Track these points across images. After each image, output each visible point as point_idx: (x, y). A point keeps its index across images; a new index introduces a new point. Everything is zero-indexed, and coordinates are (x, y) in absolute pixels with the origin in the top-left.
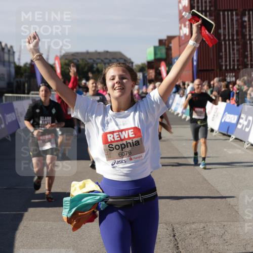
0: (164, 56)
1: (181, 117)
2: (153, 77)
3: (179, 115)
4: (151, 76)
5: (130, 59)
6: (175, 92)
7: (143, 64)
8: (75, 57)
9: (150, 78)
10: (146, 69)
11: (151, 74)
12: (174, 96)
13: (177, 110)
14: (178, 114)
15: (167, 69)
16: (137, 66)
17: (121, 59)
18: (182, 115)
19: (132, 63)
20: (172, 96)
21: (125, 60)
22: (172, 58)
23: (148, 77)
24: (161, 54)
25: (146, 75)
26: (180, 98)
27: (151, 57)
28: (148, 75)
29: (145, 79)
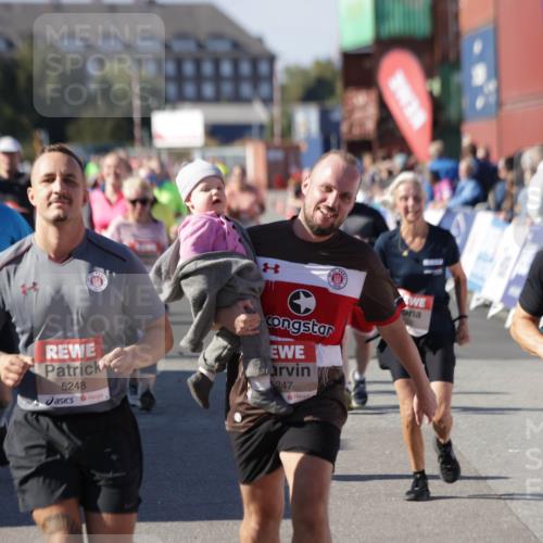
0: (421, 25)
1: (499, 319)
2: (370, 125)
4: (362, 125)
5: (260, 41)
6: (473, 203)
7: (324, 65)
9: (356, 132)
10: (339, 85)
11: (358, 115)
12: (469, 221)
14: (487, 306)
15: (436, 86)
16: (290, 72)
17: (218, 36)
18: (507, 310)
19: (272, 59)
20: (460, 218)
21: (236, 45)
22: (458, 35)
23: (344, 128)
24: (408, 15)
25: (336, 115)
26: (497, 231)
27: (359, 31)
28: (344, 119)
29: (329, 138)
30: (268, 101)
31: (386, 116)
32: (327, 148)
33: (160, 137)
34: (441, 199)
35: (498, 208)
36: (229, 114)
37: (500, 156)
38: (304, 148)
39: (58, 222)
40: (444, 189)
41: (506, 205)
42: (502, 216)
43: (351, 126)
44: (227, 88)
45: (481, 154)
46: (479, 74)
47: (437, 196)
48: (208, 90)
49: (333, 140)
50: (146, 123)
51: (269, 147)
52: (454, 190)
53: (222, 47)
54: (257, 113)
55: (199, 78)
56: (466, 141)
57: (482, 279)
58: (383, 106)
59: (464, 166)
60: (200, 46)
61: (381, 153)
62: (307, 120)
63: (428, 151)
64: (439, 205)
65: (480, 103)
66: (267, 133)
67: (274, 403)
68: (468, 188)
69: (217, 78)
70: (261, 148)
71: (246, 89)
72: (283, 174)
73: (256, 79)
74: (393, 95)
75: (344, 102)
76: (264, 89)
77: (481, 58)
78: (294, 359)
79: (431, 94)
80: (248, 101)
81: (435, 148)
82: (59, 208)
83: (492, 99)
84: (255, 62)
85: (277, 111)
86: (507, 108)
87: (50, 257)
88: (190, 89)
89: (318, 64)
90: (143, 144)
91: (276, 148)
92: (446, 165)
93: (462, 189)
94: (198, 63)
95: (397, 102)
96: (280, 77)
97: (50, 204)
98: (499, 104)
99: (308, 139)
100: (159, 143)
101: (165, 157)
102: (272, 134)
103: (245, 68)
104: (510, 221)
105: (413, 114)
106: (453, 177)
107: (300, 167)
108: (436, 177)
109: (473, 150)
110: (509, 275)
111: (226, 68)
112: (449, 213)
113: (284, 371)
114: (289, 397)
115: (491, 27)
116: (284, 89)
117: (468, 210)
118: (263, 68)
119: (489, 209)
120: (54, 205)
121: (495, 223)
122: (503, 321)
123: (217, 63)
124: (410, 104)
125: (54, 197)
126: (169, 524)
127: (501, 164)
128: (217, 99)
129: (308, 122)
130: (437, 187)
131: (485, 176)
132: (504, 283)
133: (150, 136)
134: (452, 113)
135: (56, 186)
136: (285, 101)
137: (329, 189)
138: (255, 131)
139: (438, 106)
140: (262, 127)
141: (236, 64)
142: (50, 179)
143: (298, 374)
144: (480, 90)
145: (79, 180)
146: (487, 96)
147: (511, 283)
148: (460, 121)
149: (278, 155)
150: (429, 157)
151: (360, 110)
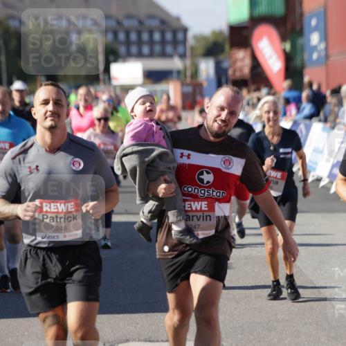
0: (279, 9)
1: (327, 188)
2: (247, 71)
3: (322, 184)
4: (241, 70)
5: (178, 19)
6: (310, 117)
7: (221, 33)
8: (12, 12)
9: (238, 74)
10: (227, 47)
11: (239, 64)
12: (308, 128)
13: (314, 169)
14: (319, 180)
15: (288, 46)
16: (197, 38)
17: (151, 17)
18: (331, 183)
19: (185, 30)
20: (302, 126)
21: (163, 22)
22: (302, 15)
23: (230, 72)
25: (225, 65)
27: (240, 13)
28: (230, 66)
29: (221, 78)
30: (183, 56)
31: (256, 65)
32: (219, 85)
33: (116, 79)
34: (291, 115)
35: (326, 120)
36: (159, 64)
37: (327, 88)
38: (205, 84)
39: (51, 129)
40: (292, 109)
41: (331, 118)
42: (328, 125)
43: (234, 71)
44: (157, 48)
45: (315, 87)
46: (315, 38)
47: (288, 114)
48: (146, 50)
49: (223, 80)
50: (107, 70)
51: (183, 84)
52: (299, 109)
53: (154, 23)
54: (176, 64)
55: (140, 43)
56: (306, 79)
57: (316, 164)
58: (254, 58)
59: (305, 94)
60: (141, 23)
61: (253, 87)
62: (207, 68)
63: (282, 85)
64: (289, 119)
65: (315, 56)
66: (182, 76)
67: (188, 237)
68: (307, 108)
69: (151, 42)
70: (178, 85)
71: (169, 49)
72: (192, 100)
73: (175, 43)
74: (261, 51)
75: (230, 57)
76: (180, 49)
77: (316, 29)
78: (201, 210)
79: (284, 51)
80: (170, 56)
81: (287, 84)
82: (52, 120)
83: (323, 54)
84: (175, 32)
85: (188, 62)
86: (332, 59)
87: (46, 150)
88: (134, 49)
89: (214, 33)
90: (105, 83)
91: (188, 85)
92: (294, 94)
93: (304, 109)
94: (139, 33)
95: (264, 56)
96: (191, 41)
97: (46, 118)
98: (327, 57)
99: (208, 79)
100: (114, 82)
101: (118, 91)
102: (186, 77)
103: (169, 36)
104: (333, 128)
105: (273, 63)
106: (298, 101)
107: (203, 96)
108: (287, 101)
109: (310, 85)
110: (332, 161)
111: (157, 36)
112: (295, 123)
113: (195, 218)
114: (198, 234)
115: (322, 10)
116: (192, 49)
117: (307, 122)
118: (180, 36)
119: (320, 121)
120: (49, 119)
121: (324, 129)
122: (329, 189)
123: (151, 33)
124: (271, 57)
125: (49, 113)
126: (121, 316)
127: (328, 93)
128: (151, 55)
129: (207, 69)
130: (288, 107)
131: (318, 101)
132: (329, 166)
133: (109, 78)
134: (298, 62)
135: (50, 107)
136: (194, 56)
137: (222, 109)
138: (175, 75)
139: (288, 59)
140: (179, 72)
141: (163, 33)
142: (46, 102)
143: (203, 220)
144: (315, 48)
145: (64, 103)
146: (319, 52)
147: (333, 166)
148: (303, 67)
149: (189, 89)
150: (283, 89)
151: (240, 61)
